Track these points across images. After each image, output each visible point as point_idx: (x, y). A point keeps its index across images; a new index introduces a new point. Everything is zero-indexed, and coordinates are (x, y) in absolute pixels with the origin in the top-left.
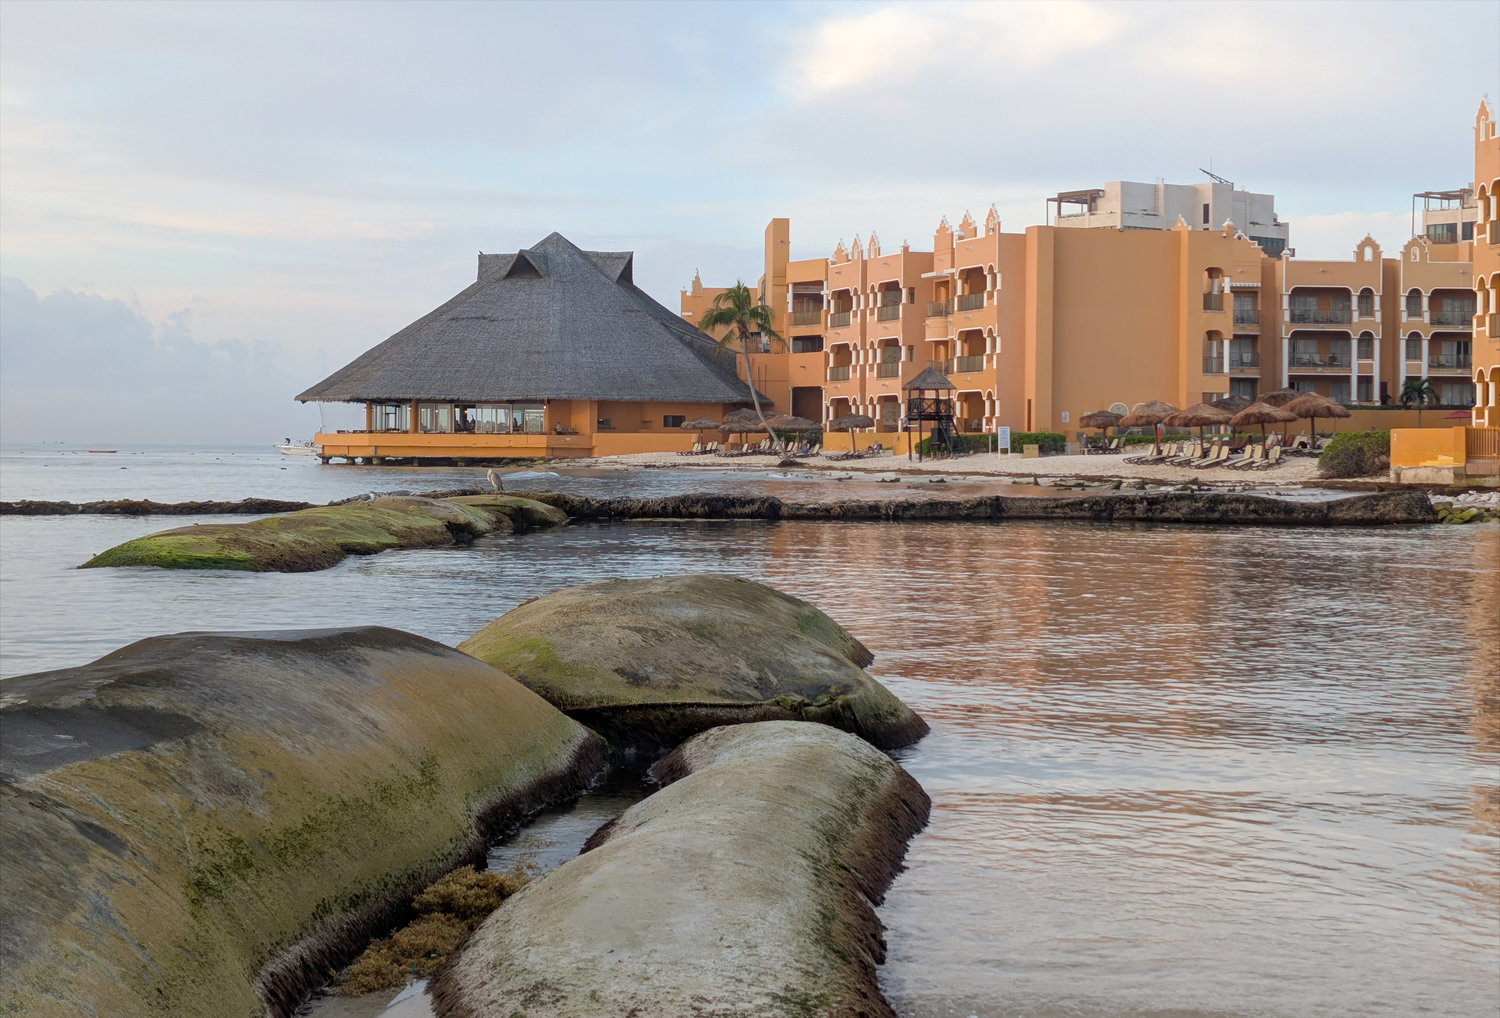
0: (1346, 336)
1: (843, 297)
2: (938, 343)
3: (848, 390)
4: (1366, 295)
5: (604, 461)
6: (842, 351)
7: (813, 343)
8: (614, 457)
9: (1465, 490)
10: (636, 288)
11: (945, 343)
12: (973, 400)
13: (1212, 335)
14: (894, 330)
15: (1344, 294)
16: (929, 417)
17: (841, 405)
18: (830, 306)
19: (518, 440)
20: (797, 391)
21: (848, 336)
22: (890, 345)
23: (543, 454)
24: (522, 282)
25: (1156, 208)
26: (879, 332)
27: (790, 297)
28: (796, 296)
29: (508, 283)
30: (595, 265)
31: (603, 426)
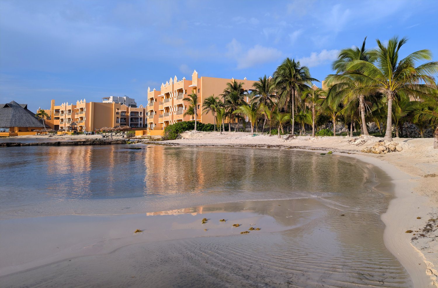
0: (138, 118)
1: (63, 112)
2: (77, 118)
3: (63, 125)
4: (141, 113)
5: (19, 137)
6: (62, 120)
7: (58, 118)
8: (21, 136)
9: (142, 139)
10: (28, 110)
11: (78, 118)
12: (81, 127)
13: (118, 118)
14: (70, 117)
15: (138, 112)
16: (73, 129)
17: (62, 128)
18: (60, 113)
19: (4, 133)
20: (55, 126)
21: (63, 117)
22: (69, 119)
23: (8, 135)
24: (6, 108)
25: (118, 100)
26: (68, 117)
27: (54, 111)
28: (55, 111)
29: (4, 108)
30: (20, 106)
31: (20, 131)
